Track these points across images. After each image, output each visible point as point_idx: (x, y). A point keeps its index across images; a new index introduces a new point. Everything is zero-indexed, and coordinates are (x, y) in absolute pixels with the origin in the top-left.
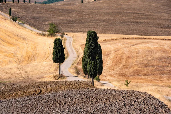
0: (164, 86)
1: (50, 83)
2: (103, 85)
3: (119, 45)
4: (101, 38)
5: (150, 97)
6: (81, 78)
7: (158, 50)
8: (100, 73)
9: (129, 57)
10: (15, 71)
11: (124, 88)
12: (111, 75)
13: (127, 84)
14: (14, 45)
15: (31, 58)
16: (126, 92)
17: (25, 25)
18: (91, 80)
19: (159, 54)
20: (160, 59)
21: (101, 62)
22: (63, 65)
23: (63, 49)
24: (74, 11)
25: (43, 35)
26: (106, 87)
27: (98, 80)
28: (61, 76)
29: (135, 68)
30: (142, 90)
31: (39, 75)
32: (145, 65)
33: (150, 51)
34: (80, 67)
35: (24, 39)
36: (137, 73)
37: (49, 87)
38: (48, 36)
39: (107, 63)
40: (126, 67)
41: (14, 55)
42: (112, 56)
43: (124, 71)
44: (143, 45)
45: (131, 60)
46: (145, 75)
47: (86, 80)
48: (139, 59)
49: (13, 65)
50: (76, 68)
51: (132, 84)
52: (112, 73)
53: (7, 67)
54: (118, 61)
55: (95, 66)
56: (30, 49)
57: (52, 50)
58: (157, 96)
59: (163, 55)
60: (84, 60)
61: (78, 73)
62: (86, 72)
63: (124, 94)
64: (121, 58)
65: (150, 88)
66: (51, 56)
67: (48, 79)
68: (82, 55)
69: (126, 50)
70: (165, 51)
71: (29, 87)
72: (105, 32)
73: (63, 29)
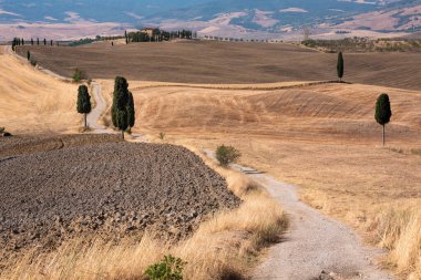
0: (201, 138)
1: (73, 136)
2: (134, 138)
3: (154, 93)
4: (132, 85)
5: (185, 150)
6: (110, 131)
7: (196, 99)
8: (132, 124)
9: (165, 107)
10: (34, 122)
11: (158, 141)
12: (145, 127)
13: (162, 137)
14: (34, 93)
15: (53, 108)
16: (160, 146)
17: (47, 71)
18: (121, 132)
19: (197, 104)
20: (198, 109)
21: (133, 112)
22: (90, 116)
23: (89, 98)
24: (103, 54)
25: (67, 81)
26: (137, 141)
27: (130, 132)
28: (87, 128)
29: (171, 119)
30: (177, 143)
31: (62, 127)
32: (183, 116)
33: (188, 100)
34: (109, 118)
35: (45, 86)
36: (174, 124)
37: (73, 141)
38: (73, 82)
39: (140, 114)
40: (161, 118)
41: (33, 104)
42: (146, 106)
43: (160, 122)
44: (180, 94)
45: (168, 110)
46: (182, 126)
47: (115, 133)
48: (176, 109)
49: (32, 116)
50: (105, 120)
51: (167, 136)
52: (146, 124)
53: (25, 117)
54: (152, 111)
55: (125, 117)
56: (51, 97)
57: (76, 99)
58: (192, 149)
59: (202, 104)
60: (113, 110)
61: (107, 125)
62: (115, 124)
63: (156, 148)
64: (156, 108)
65: (186, 140)
66: (76, 105)
67: (72, 131)
68: (111, 105)
69: (161, 99)
70: (203, 100)
71: (49, 140)
72: (138, 78)
73: (90, 75)
